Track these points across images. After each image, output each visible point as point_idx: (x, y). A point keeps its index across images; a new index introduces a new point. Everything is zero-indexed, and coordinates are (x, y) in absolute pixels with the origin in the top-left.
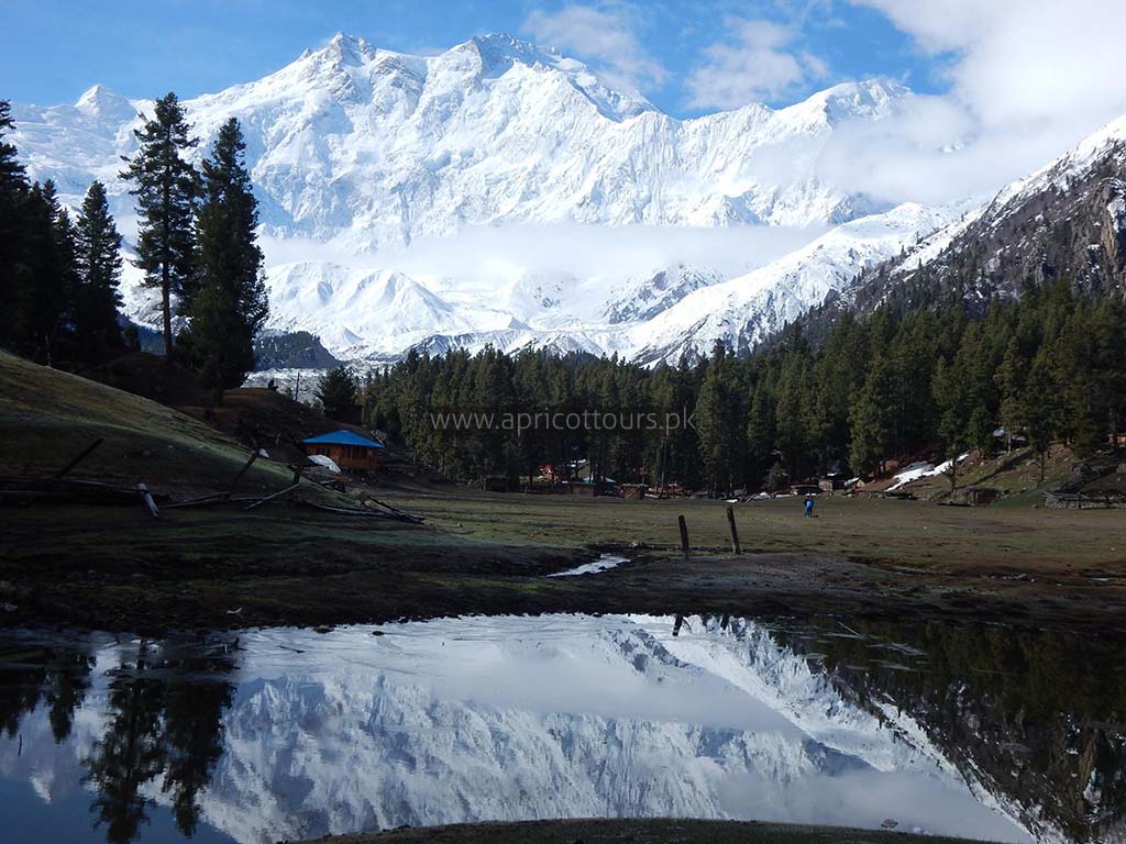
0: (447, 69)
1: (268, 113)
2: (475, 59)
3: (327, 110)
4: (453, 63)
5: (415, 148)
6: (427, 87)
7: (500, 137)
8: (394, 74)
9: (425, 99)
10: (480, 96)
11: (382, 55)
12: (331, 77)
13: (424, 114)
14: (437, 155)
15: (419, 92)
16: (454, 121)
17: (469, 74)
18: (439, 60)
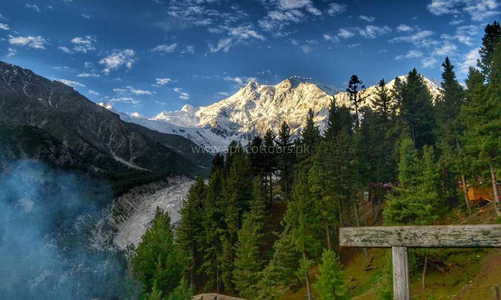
0: (281, 87)
1: (233, 105)
2: (289, 84)
3: (249, 103)
4: (282, 86)
5: (274, 110)
6: (276, 93)
7: (298, 105)
8: (266, 91)
9: (275, 97)
10: (291, 95)
11: (262, 86)
12: (249, 94)
13: (276, 101)
14: (280, 112)
15: (273, 95)
16: (284, 102)
17: (287, 88)
18: (278, 85)
